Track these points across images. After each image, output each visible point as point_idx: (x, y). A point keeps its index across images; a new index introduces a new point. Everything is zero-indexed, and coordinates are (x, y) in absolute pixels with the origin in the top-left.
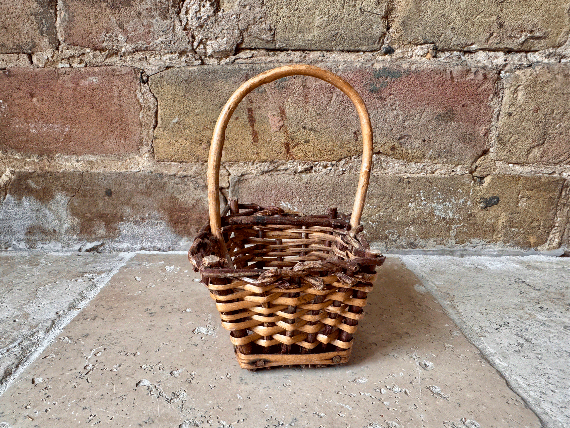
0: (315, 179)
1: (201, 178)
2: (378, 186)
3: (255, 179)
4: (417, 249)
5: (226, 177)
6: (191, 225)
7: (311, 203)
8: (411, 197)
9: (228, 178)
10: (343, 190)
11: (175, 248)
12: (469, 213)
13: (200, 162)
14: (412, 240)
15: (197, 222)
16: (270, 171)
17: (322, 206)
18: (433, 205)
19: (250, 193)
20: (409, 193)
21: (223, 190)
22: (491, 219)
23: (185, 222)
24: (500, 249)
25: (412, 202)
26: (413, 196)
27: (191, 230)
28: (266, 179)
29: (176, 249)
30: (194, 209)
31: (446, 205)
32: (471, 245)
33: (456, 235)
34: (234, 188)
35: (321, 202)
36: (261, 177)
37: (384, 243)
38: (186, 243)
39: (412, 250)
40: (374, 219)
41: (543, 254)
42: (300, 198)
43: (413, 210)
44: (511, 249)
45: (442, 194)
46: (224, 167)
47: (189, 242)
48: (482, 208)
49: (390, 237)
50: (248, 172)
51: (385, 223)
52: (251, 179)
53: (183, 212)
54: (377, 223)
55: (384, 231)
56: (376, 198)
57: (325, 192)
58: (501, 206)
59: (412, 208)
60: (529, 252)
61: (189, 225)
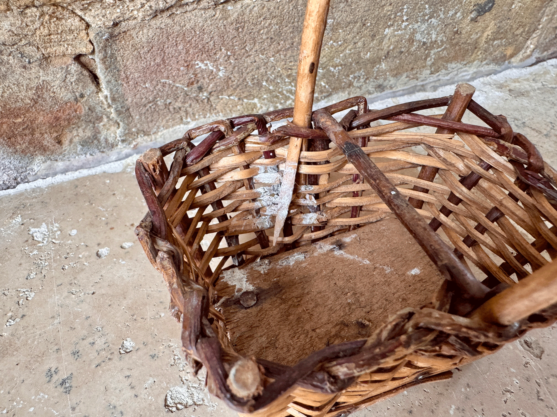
0: (251, 11)
1: (29, 44)
2: (347, 8)
3: (142, 28)
4: (385, 92)
5: (83, 33)
6: (42, 134)
7: (246, 55)
8: (390, 19)
9: (88, 34)
10: (296, 24)
11: (26, 177)
12: (456, 29)
13: (16, 11)
14: (381, 81)
15: (51, 126)
16: (168, 9)
17: (263, 57)
18: (416, 26)
19: (139, 57)
20: (389, 13)
21: (83, 59)
22: (477, 33)
23: (27, 132)
24: (475, 70)
25: (389, 27)
26: (393, 16)
27: (45, 143)
28: (163, 26)
29: (30, 178)
30: (37, 105)
31: (431, 22)
32: (447, 72)
33: (433, 63)
34: (107, 53)
35: (261, 51)
36: (153, 22)
37: (347, 93)
38: (43, 166)
39: (379, 94)
40: (337, 62)
41: (515, 67)
42: (228, 50)
43: (389, 39)
44: (485, 69)
45: (430, 7)
46: (73, 12)
47: (49, 162)
48: (473, 20)
49: (355, 84)
50: (127, 16)
51: (351, 64)
52: (134, 28)
53: (17, 116)
54: (340, 68)
55: (348, 76)
56: (343, 28)
57: (268, 32)
58: (494, 12)
59: (389, 36)
60: (503, 67)
61: (37, 135)
